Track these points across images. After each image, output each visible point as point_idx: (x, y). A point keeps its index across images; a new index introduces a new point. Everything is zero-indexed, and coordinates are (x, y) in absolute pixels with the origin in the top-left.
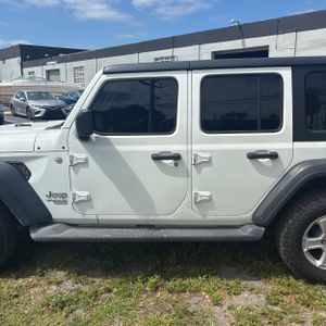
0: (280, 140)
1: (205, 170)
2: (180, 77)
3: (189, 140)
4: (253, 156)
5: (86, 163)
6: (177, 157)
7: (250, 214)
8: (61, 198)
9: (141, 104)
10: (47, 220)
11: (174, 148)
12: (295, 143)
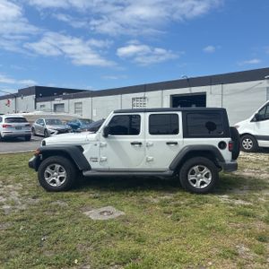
0: (179, 137)
1: (151, 148)
2: (142, 114)
3: (145, 138)
4: (168, 143)
5: (106, 145)
6: (140, 144)
7: (168, 167)
8: (95, 160)
9: (122, 125)
10: (89, 168)
11: (139, 140)
12: (185, 139)
